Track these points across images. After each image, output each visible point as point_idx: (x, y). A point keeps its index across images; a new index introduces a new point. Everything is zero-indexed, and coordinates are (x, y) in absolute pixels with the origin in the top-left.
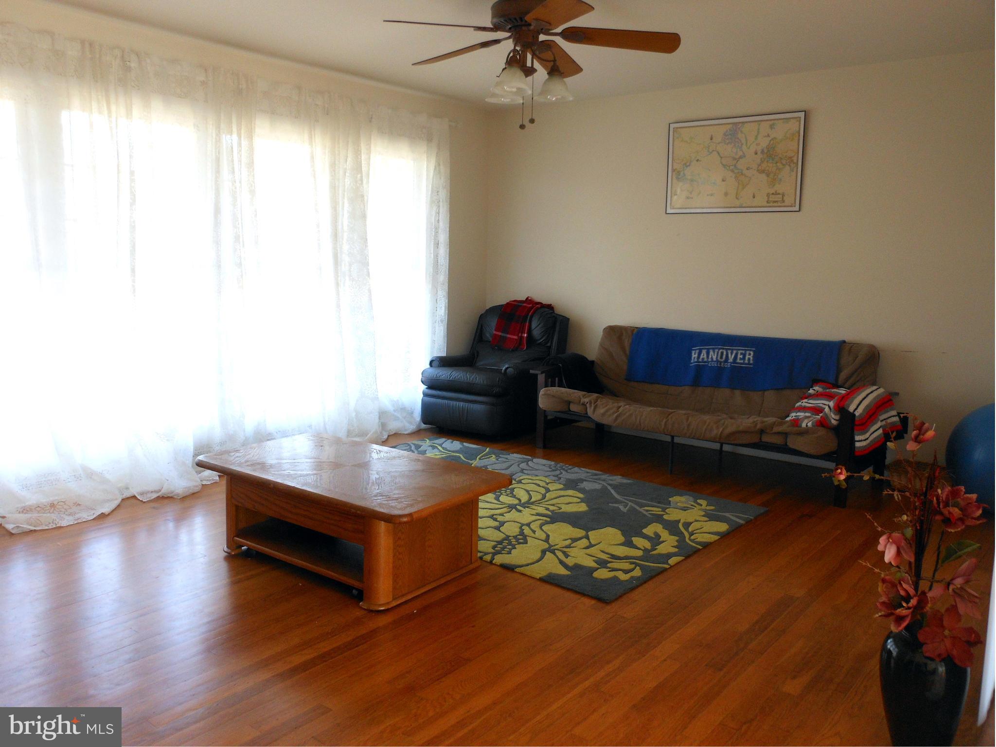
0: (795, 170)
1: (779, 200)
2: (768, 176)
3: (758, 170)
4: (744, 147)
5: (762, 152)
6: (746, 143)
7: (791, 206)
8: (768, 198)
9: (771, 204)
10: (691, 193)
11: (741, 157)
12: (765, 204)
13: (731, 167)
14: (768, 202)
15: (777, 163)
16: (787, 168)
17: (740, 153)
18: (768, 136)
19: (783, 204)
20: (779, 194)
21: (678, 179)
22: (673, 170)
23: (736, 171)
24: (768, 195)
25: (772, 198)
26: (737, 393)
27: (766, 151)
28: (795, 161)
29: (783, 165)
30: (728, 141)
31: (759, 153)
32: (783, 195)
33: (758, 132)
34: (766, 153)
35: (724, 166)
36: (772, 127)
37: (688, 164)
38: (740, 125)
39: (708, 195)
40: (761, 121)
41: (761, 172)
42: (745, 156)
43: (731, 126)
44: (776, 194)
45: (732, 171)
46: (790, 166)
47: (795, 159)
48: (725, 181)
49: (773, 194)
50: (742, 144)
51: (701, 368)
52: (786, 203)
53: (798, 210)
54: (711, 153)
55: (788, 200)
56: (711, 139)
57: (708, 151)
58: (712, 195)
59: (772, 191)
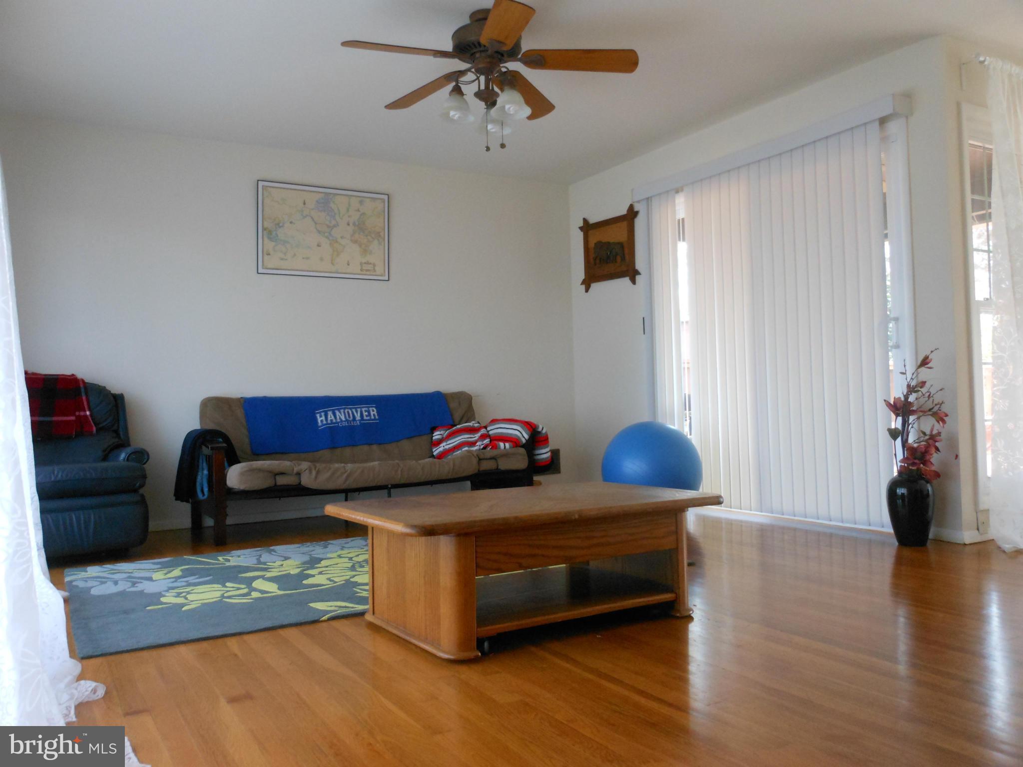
0: (383, 244)
1: (371, 269)
2: (360, 246)
3: (351, 240)
4: (337, 217)
5: (354, 224)
6: (339, 213)
7: (381, 276)
8: (362, 266)
9: (364, 272)
10: (285, 254)
11: (335, 226)
12: (359, 272)
13: (326, 234)
14: (361, 270)
15: (367, 236)
16: (376, 240)
17: (333, 222)
18: (358, 210)
19: (374, 273)
20: (371, 264)
21: (270, 239)
22: (264, 229)
23: (331, 238)
24: (361, 264)
25: (365, 267)
26: (375, 447)
27: (357, 223)
28: (382, 236)
29: (373, 238)
30: (321, 209)
31: (351, 225)
32: (374, 265)
33: (349, 205)
34: (358, 226)
35: (319, 232)
36: (361, 202)
37: (281, 225)
38: (332, 195)
39: (303, 258)
40: (351, 196)
41: (355, 242)
42: (338, 225)
43: (322, 195)
44: (368, 263)
45: (327, 238)
46: (378, 240)
47: (382, 234)
48: (320, 246)
49: (365, 263)
50: (335, 214)
51: (333, 430)
52: (378, 273)
53: (387, 279)
54: (305, 217)
55: (379, 269)
56: (304, 204)
57: (302, 215)
58: (308, 258)
59: (364, 261)
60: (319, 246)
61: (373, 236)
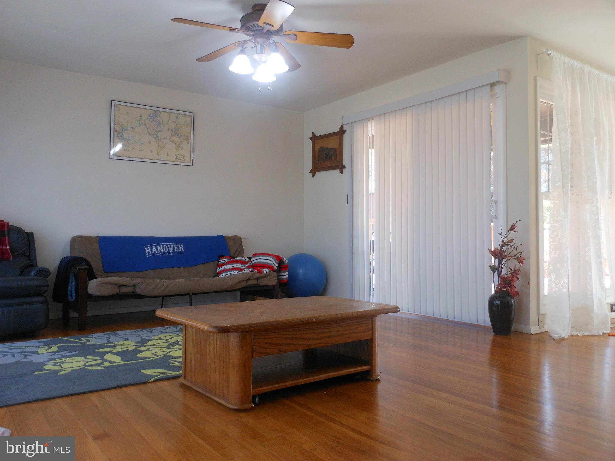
0: (190, 142)
1: (182, 158)
2: (176, 144)
3: (170, 140)
4: (161, 126)
5: (172, 130)
6: (163, 123)
7: (188, 163)
8: (176, 157)
9: (178, 160)
10: (128, 147)
11: (160, 131)
12: (174, 160)
13: (154, 136)
14: (176, 159)
15: (180, 138)
16: (185, 141)
17: (159, 129)
18: (175, 122)
19: (184, 161)
20: (182, 155)
21: (118, 137)
22: (115, 131)
23: (157, 138)
24: (176, 155)
25: (178, 157)
26: (181, 269)
27: (174, 130)
28: (190, 138)
29: (183, 139)
30: (151, 120)
31: (170, 130)
32: (184, 156)
33: (169, 118)
34: (174, 131)
35: (150, 134)
36: (177, 117)
37: (126, 129)
38: (158, 112)
39: (139, 150)
40: (171, 113)
41: (172, 141)
42: (162, 131)
43: (153, 111)
44: (180, 155)
45: (155, 138)
46: (187, 141)
47: (189, 137)
49: (178, 155)
50: (160, 123)
51: (156, 258)
52: (186, 161)
53: (192, 165)
54: (141, 125)
55: (187, 159)
56: (141, 116)
57: (139, 123)
58: (142, 150)
59: (178, 153)
60: (149, 143)
61: (184, 138)
